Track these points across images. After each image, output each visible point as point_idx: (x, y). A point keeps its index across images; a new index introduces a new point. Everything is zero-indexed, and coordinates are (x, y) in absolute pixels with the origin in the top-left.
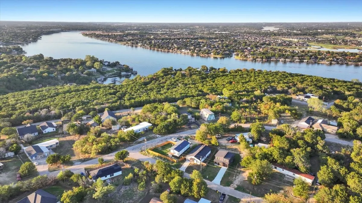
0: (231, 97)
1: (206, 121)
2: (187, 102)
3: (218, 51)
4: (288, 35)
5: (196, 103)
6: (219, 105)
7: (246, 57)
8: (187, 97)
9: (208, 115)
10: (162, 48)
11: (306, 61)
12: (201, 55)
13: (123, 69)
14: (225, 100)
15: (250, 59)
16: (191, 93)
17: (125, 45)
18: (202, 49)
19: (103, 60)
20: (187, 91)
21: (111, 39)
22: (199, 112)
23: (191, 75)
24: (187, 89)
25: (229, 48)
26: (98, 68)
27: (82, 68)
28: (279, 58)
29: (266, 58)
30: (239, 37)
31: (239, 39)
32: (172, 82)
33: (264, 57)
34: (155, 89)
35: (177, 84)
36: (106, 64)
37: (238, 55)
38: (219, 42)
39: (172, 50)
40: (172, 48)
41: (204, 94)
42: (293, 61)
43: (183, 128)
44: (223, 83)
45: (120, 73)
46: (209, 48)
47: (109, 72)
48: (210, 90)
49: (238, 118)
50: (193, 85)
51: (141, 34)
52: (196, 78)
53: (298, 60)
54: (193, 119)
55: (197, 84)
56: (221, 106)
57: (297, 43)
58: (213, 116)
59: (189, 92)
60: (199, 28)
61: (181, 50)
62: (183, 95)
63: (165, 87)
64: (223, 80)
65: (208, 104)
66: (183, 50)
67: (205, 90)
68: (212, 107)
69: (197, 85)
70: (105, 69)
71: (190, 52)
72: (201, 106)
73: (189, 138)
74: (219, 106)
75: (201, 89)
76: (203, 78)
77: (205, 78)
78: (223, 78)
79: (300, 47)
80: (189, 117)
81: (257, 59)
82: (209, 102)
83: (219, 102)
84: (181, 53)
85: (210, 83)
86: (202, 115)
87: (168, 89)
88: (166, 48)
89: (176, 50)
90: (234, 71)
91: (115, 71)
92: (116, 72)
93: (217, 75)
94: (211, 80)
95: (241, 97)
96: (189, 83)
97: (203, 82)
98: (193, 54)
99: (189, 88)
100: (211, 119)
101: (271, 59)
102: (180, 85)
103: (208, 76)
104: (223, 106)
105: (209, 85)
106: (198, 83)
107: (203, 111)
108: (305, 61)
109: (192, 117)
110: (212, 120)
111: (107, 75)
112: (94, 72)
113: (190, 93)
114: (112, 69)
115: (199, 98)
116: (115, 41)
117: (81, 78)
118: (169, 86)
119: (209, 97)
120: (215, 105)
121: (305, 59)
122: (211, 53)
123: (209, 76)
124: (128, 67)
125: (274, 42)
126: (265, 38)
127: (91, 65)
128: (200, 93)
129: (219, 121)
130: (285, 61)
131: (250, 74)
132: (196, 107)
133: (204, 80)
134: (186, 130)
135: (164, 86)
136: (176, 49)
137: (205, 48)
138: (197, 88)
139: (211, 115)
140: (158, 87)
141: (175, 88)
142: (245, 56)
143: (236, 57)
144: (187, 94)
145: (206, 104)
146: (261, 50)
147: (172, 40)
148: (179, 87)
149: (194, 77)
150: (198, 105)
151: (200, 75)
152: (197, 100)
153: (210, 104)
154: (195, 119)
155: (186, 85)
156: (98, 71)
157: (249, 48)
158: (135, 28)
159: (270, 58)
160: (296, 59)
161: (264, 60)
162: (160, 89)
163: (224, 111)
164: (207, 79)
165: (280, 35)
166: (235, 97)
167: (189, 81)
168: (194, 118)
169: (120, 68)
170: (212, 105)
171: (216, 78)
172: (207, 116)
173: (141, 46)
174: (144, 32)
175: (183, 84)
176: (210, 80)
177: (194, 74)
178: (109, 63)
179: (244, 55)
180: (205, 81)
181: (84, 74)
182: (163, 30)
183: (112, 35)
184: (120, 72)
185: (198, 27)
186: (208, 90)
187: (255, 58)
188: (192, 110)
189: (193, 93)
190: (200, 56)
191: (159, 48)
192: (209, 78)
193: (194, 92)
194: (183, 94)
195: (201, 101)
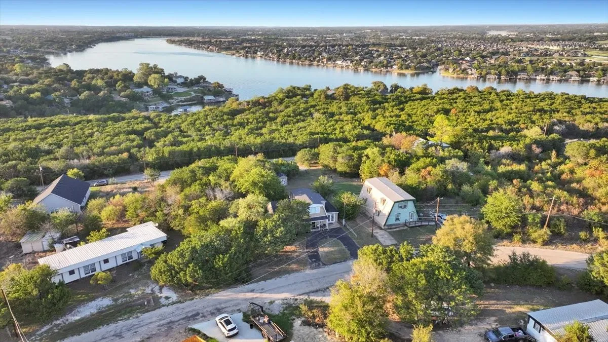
0: (459, 142)
1: (381, 229)
2: (321, 156)
3: (407, 64)
4: (539, 41)
5: (351, 156)
6: (427, 166)
7: (465, 72)
8: (326, 141)
9: (389, 204)
10: (300, 58)
11: (595, 79)
12: (374, 70)
13: (209, 90)
14: (443, 151)
15: (473, 76)
16: (340, 132)
17: (233, 55)
18: (375, 60)
19: (176, 73)
20: (330, 127)
21: (211, 47)
22: (357, 190)
23: (347, 98)
24: (333, 123)
25: (429, 58)
26: (156, 86)
27: (123, 85)
28: (534, 74)
29: (508, 73)
30: (445, 44)
31: (445, 45)
32: (299, 108)
33: (503, 71)
34: (251, 123)
35: (311, 114)
36: (180, 81)
37: (447, 69)
38: (408, 50)
39: (318, 61)
40: (317, 59)
41: (376, 137)
42: (567, 80)
43: (287, 258)
44: (426, 112)
45: (202, 98)
46: (389, 58)
47: (179, 94)
48: (392, 126)
49: (514, 218)
50: (350, 116)
51: (267, 40)
52: (358, 102)
53: (577, 78)
54: (333, 219)
55: (360, 113)
56: (438, 170)
57: (562, 51)
58: (411, 207)
59: (335, 129)
60: (370, 33)
61: (335, 61)
62: (316, 136)
63: (279, 120)
64: (424, 105)
65: (389, 162)
66: (339, 62)
67: (379, 126)
68: (402, 173)
69: (359, 115)
70: (172, 89)
71: (351, 65)
72: (364, 168)
73: (299, 316)
74: (430, 168)
75: (369, 125)
76: (375, 102)
77: (380, 103)
78: (423, 102)
79: (568, 58)
80: (316, 209)
81: (488, 76)
82: (392, 156)
83: (426, 155)
84: (333, 67)
85: (392, 112)
86: (365, 200)
87: (283, 124)
88: (306, 59)
89: (325, 62)
90: (447, 92)
91: (192, 93)
92: (194, 95)
93: (410, 97)
94: (395, 105)
95: (493, 142)
96: (341, 111)
97: (374, 110)
98: (356, 68)
99: (337, 121)
100: (402, 220)
101: (517, 76)
102: (316, 115)
103: (388, 99)
104: (446, 172)
105: (391, 117)
106: (361, 111)
107: (371, 186)
108: (591, 79)
109: (329, 208)
110: (405, 225)
111: (174, 102)
112: (146, 94)
113: (337, 132)
114: (188, 89)
115: (361, 143)
116: (217, 49)
117: (112, 104)
118: (289, 116)
119: (393, 143)
120: (414, 166)
121: (594, 76)
122: (394, 65)
123: (390, 98)
124: (221, 86)
125: (514, 50)
126: (496, 45)
127: (143, 80)
128: (366, 132)
129: (443, 238)
130: (548, 80)
131: (486, 96)
132: (348, 170)
133: (378, 106)
134: (294, 266)
135: (276, 118)
136: (325, 60)
137: (382, 58)
138: (360, 122)
139: (401, 204)
140: (260, 119)
141: (303, 121)
142: (463, 71)
143: (443, 73)
144: (328, 134)
145: (383, 161)
146: (492, 61)
147: (320, 48)
148: (313, 119)
149: (354, 100)
150: (357, 166)
151: (369, 97)
152: (355, 149)
153: (395, 161)
154: (340, 218)
155: (332, 115)
156: (157, 92)
157: (468, 58)
158: (260, 33)
159: (515, 73)
160: (572, 76)
161: (503, 77)
162: (266, 122)
163: (450, 186)
164: (386, 104)
165: (522, 41)
166: (472, 144)
167: (340, 108)
168: (335, 214)
169: (204, 88)
170: (402, 165)
171: (407, 102)
172: (386, 209)
173: (261, 57)
174: (273, 37)
175: (324, 113)
176: (393, 107)
177: (354, 95)
178: (186, 78)
179: (460, 69)
180: (380, 108)
181: (121, 97)
182: (308, 35)
183: (216, 41)
184: (201, 95)
185: (369, 31)
186: (388, 125)
187: (484, 73)
188: (331, 181)
189: (346, 133)
190: (372, 71)
191: (294, 58)
192: (388, 102)
193: (349, 129)
194: (318, 134)
195: (368, 151)
